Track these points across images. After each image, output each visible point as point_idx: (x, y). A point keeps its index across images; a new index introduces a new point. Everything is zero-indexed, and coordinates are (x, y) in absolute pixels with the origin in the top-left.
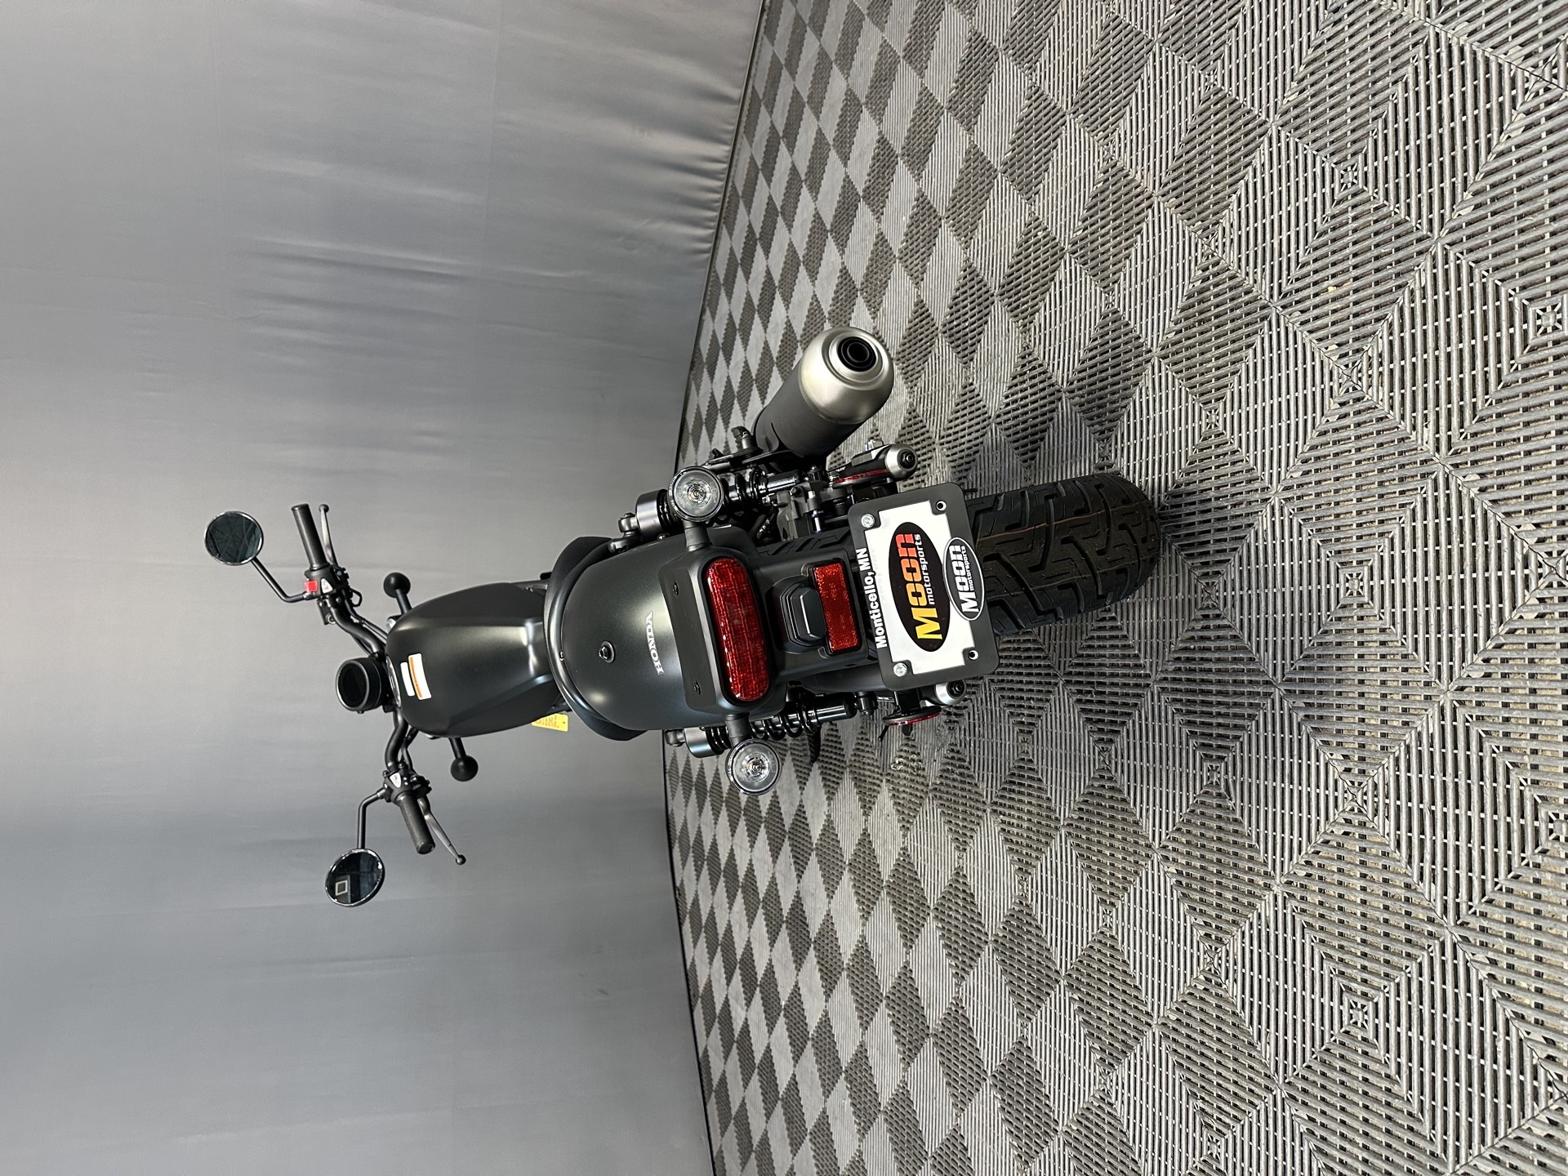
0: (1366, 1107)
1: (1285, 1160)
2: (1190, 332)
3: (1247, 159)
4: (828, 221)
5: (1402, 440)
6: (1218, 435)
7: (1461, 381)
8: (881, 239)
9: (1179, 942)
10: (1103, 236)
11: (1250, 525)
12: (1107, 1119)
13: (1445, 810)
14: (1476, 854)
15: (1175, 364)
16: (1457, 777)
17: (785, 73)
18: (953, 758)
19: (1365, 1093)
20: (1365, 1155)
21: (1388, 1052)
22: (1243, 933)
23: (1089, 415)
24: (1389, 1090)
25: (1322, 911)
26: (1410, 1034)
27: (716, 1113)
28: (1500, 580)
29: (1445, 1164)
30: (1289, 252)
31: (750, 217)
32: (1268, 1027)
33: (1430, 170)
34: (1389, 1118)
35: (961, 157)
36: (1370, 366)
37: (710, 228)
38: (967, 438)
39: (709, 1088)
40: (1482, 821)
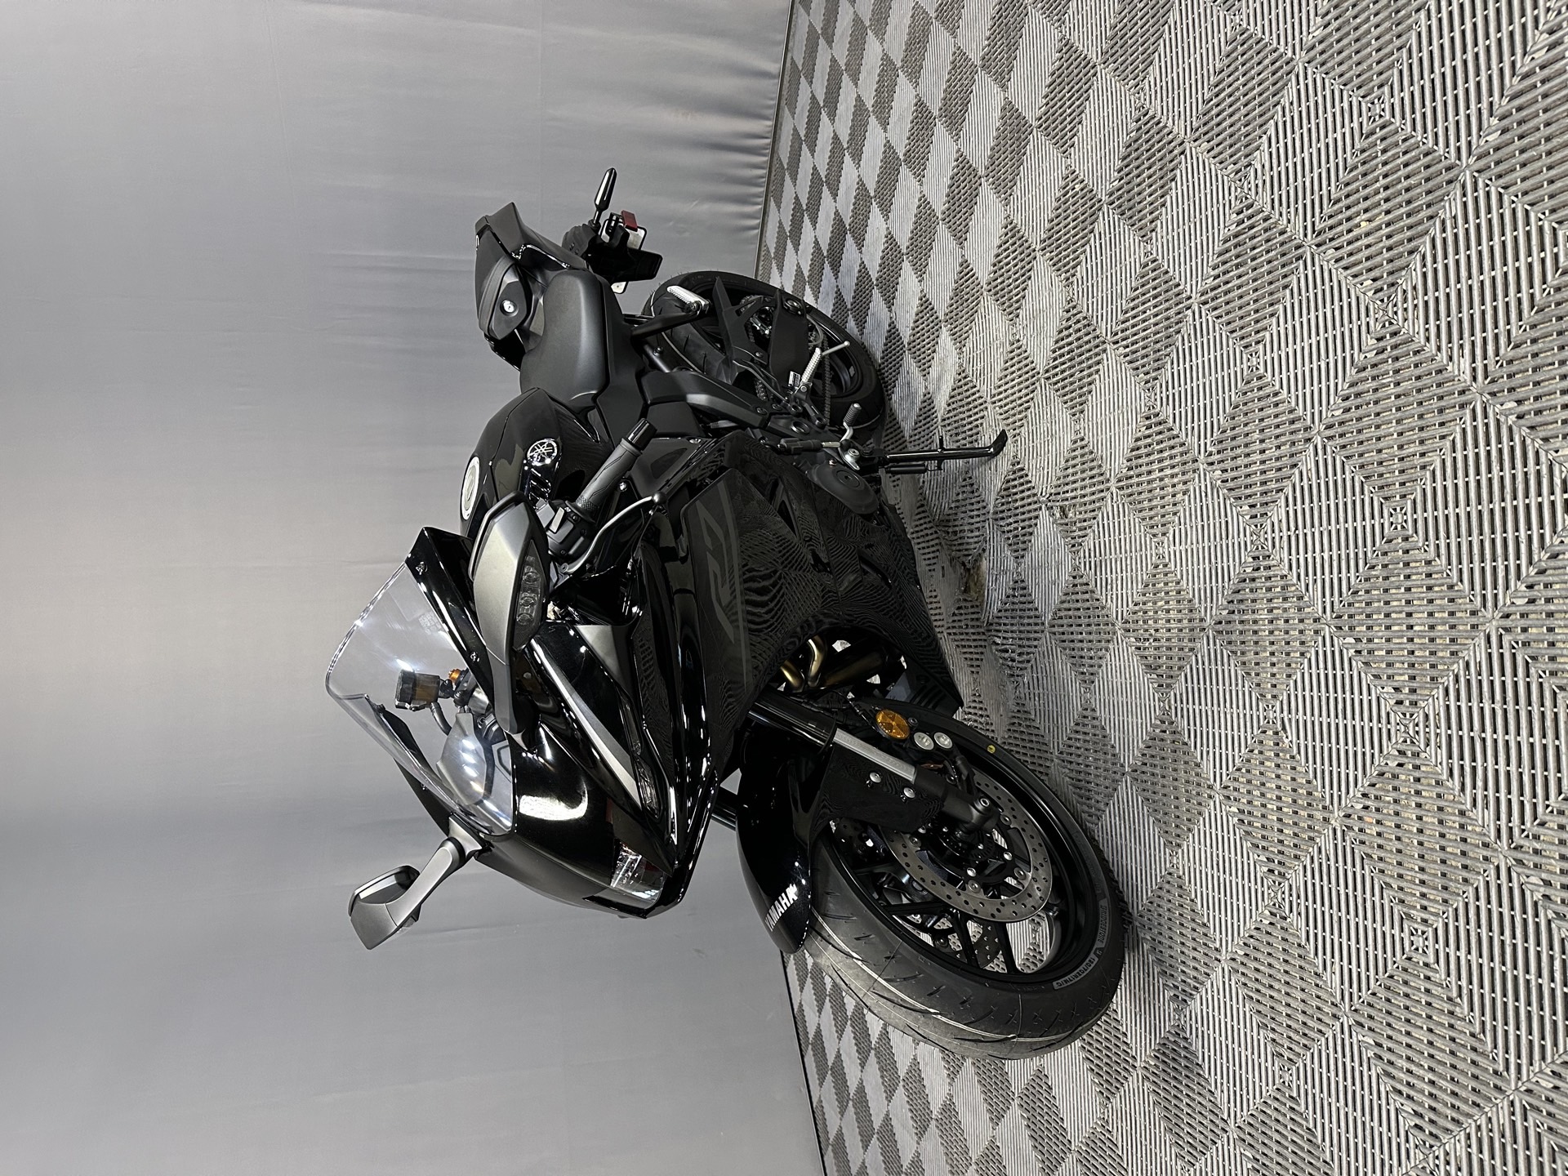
0: (1430, 1030)
1: (1354, 1084)
2: (1228, 276)
3: (1276, 98)
4: (871, 187)
5: (1439, 372)
6: (1260, 378)
7: (1495, 309)
8: (924, 202)
9: (1243, 879)
10: (1139, 185)
11: (1295, 465)
12: (1183, 1053)
13: (1495, 736)
14: (1526, 778)
15: (1215, 309)
16: (1505, 704)
17: (822, 41)
18: (1019, 711)
19: (1429, 1017)
20: (1430, 1076)
21: (1449, 976)
22: (1305, 867)
23: (1134, 365)
24: (1451, 1013)
25: (1380, 841)
26: (1469, 957)
27: (814, 1065)
28: (1540, 505)
29: (1508, 1082)
30: (1321, 190)
31: (797, 189)
32: (1333, 957)
33: (1456, 97)
34: (1453, 1040)
35: (997, 114)
36: (1405, 300)
37: (758, 204)
38: (1017, 395)
39: (805, 1042)
40: (1532, 745)
